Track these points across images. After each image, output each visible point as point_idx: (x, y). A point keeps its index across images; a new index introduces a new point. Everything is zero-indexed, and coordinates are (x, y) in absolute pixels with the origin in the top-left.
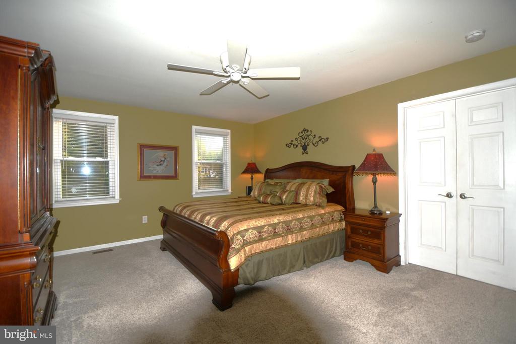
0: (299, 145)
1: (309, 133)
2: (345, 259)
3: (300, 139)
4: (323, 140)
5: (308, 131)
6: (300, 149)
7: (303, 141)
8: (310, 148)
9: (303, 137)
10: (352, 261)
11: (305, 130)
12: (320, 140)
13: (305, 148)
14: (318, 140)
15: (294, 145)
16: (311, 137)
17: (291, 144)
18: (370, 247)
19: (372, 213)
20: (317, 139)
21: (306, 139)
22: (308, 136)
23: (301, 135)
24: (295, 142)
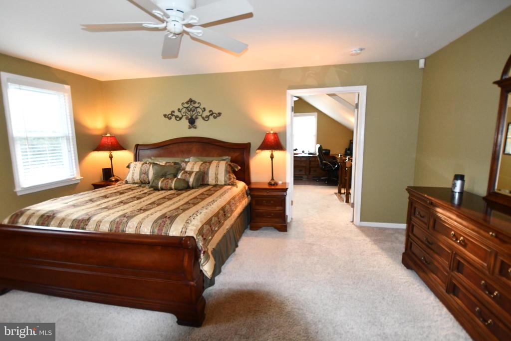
0: (184, 117)
1: (196, 105)
2: (252, 229)
3: (184, 110)
4: (214, 114)
5: (195, 102)
6: (185, 122)
7: (189, 113)
8: (199, 122)
9: (189, 109)
10: (257, 230)
11: (191, 101)
12: (211, 115)
13: (192, 122)
14: (208, 114)
15: (176, 117)
16: (199, 110)
17: (172, 115)
18: (273, 214)
19: (270, 184)
20: (206, 113)
21: (193, 111)
22: (196, 108)
23: (186, 105)
24: (177, 113)
